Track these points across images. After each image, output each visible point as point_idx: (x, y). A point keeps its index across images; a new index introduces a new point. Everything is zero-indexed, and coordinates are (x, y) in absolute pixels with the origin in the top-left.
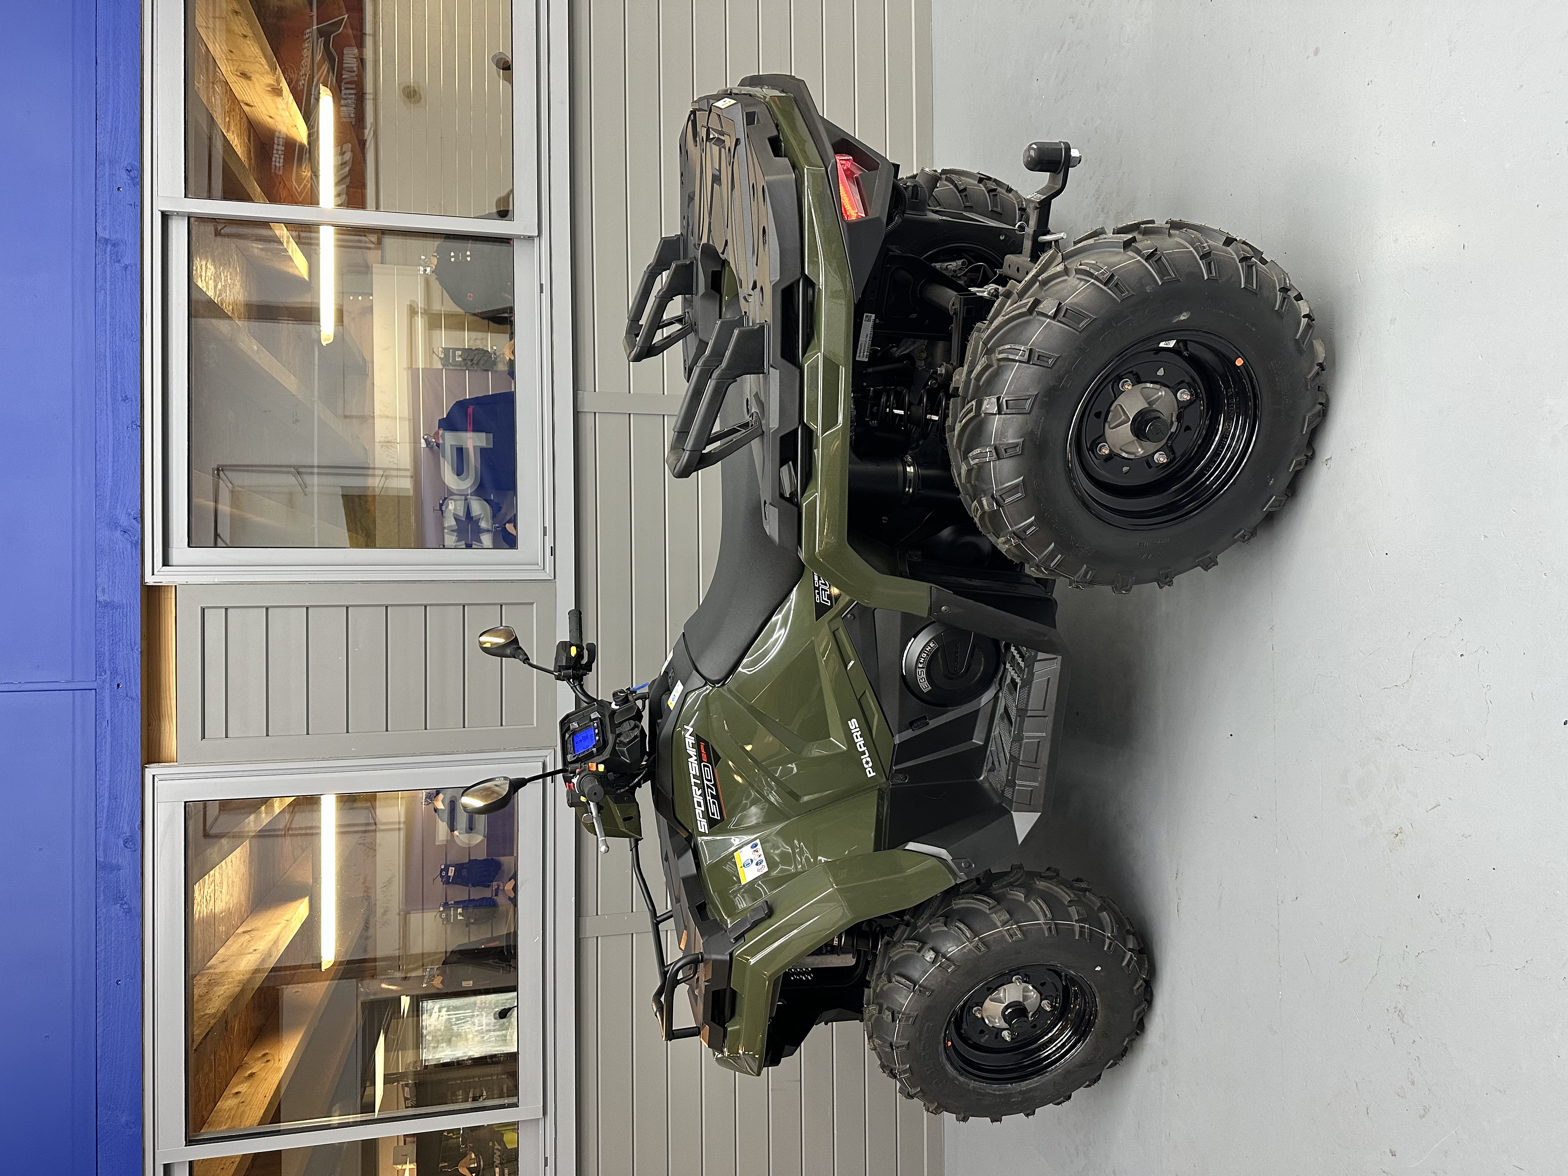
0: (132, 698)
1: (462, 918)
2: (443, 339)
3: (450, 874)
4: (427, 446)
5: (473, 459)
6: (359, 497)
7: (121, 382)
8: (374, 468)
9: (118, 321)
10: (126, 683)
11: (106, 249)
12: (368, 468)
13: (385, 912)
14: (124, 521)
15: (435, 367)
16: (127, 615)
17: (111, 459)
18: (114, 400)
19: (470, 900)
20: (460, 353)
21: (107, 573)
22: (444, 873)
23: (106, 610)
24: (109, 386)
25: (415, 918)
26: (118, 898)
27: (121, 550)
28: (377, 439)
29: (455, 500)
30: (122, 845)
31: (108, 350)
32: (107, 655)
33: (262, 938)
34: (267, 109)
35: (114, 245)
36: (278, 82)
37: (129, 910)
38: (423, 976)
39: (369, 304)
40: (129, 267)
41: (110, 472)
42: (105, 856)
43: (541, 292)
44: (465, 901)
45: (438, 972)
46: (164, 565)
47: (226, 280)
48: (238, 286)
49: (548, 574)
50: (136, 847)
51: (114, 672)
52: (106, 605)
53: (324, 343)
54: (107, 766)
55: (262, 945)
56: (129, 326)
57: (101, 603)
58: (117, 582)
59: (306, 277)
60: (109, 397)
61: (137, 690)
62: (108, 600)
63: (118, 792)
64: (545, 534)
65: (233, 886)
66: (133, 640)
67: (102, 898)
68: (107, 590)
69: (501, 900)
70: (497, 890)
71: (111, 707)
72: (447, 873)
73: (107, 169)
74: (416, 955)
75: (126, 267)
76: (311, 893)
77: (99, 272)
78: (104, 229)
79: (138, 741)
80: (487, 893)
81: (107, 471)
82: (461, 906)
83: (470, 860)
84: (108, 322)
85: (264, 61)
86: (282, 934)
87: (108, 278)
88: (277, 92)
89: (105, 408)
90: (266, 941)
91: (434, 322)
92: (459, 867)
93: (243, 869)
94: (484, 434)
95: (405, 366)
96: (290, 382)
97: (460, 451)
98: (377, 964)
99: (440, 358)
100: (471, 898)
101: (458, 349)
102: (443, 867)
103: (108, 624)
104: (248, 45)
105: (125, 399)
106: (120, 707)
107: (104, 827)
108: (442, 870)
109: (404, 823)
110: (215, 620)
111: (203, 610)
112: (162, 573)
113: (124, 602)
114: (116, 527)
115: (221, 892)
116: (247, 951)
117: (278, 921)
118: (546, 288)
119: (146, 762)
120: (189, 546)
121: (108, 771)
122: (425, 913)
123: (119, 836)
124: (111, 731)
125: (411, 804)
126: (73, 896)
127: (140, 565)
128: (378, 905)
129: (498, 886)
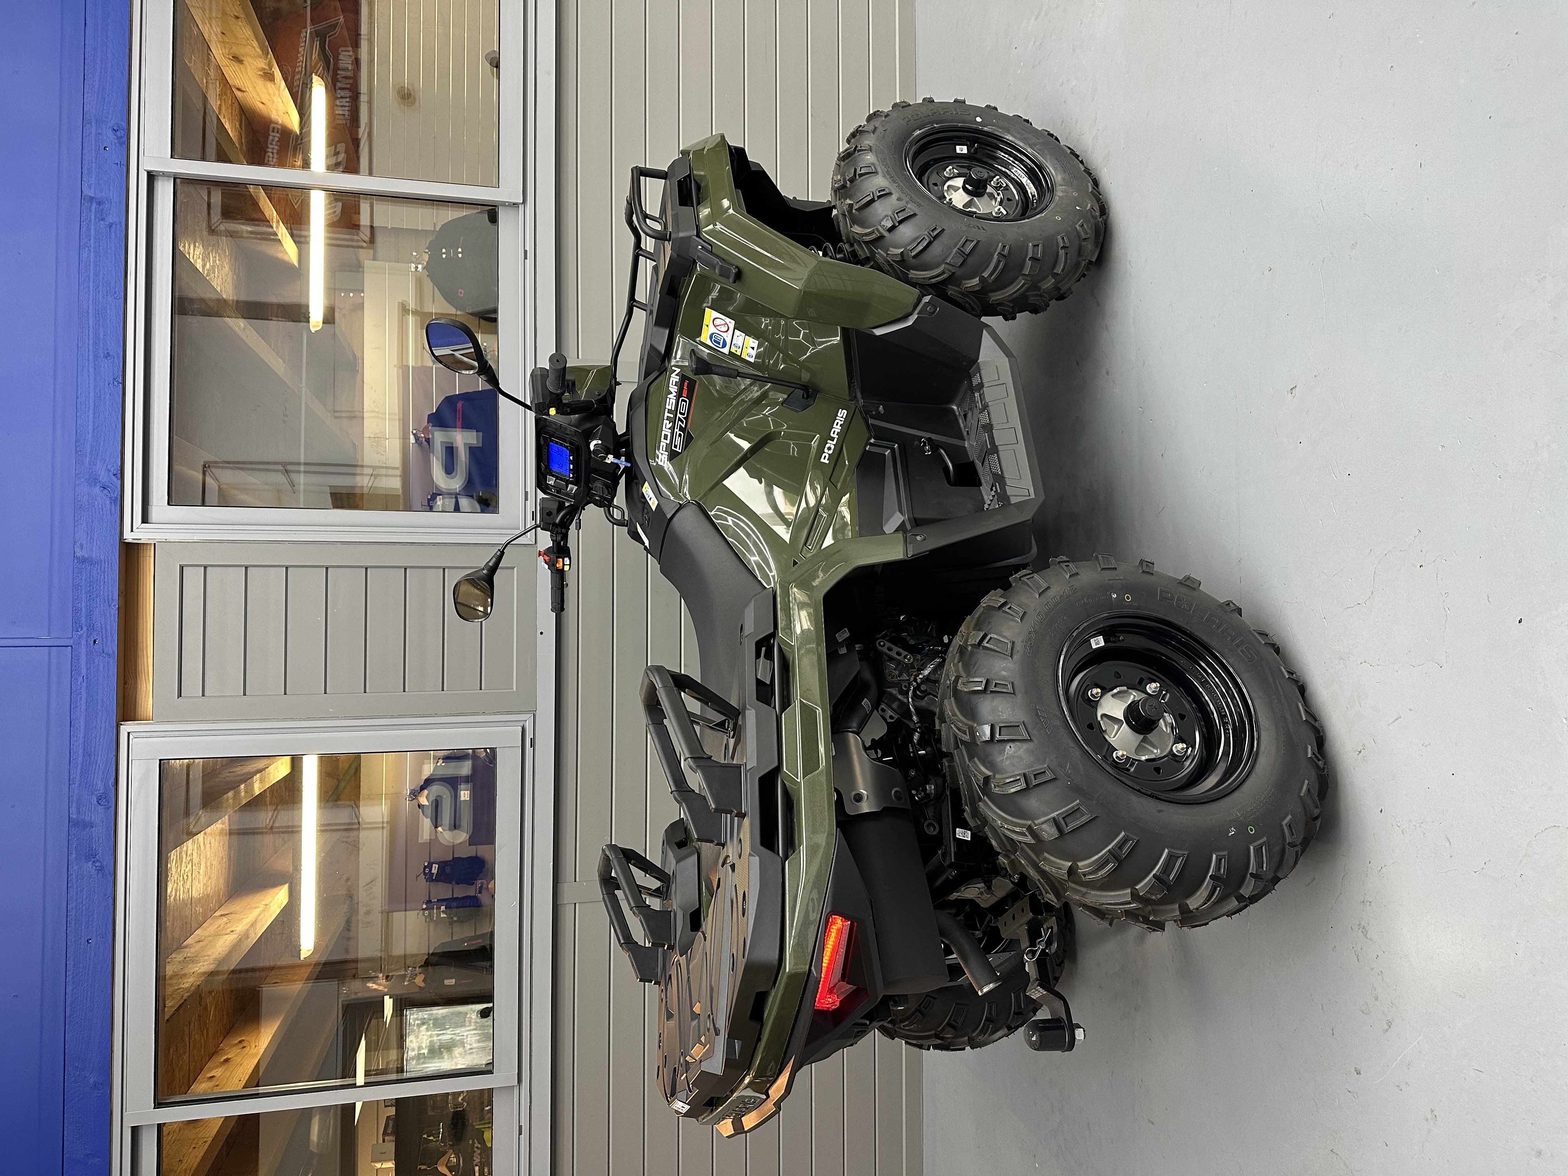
0: (109, 655)
1: (445, 916)
4: (416, 442)
5: (463, 456)
6: (348, 494)
7: (103, 339)
8: (362, 466)
9: (101, 278)
10: (102, 639)
11: (91, 207)
12: (356, 466)
13: (368, 913)
14: (103, 477)
15: (425, 364)
16: (105, 571)
17: (91, 416)
18: (96, 357)
19: (453, 899)
21: (85, 529)
22: (427, 871)
23: (84, 566)
24: (91, 343)
25: (398, 917)
26: (91, 856)
27: (100, 506)
28: (366, 434)
29: (444, 499)
30: (96, 802)
31: (91, 307)
32: (84, 611)
33: (240, 920)
34: (258, 95)
35: (99, 203)
36: (270, 66)
37: (102, 867)
38: (405, 976)
39: (361, 301)
40: (114, 226)
41: (91, 427)
42: (78, 812)
43: (526, 258)
44: (448, 899)
45: (421, 970)
46: (143, 522)
47: (214, 261)
48: (227, 269)
50: (110, 805)
52: (83, 560)
53: (313, 330)
54: (82, 723)
55: (240, 928)
56: (113, 284)
57: (78, 558)
58: (95, 539)
59: (296, 263)
60: (91, 353)
61: (113, 646)
62: (86, 556)
63: (93, 749)
64: (526, 499)
65: (211, 868)
66: (110, 596)
67: (74, 856)
68: (85, 546)
69: (483, 899)
70: (481, 888)
71: (87, 664)
72: (431, 870)
73: (93, 131)
74: (400, 956)
75: (110, 226)
76: (292, 879)
77: (84, 229)
78: (90, 186)
79: (113, 699)
80: (471, 891)
81: (88, 426)
82: (445, 903)
83: (453, 858)
84: (92, 279)
85: (255, 44)
86: (261, 917)
87: (92, 236)
88: (269, 77)
89: (87, 363)
90: (244, 923)
92: (443, 865)
93: (222, 853)
94: (473, 432)
95: (395, 362)
96: (278, 365)
97: (450, 451)
98: (359, 964)
100: (455, 896)
102: (426, 864)
103: (86, 580)
104: (240, 26)
105: (108, 356)
106: (96, 663)
107: (77, 783)
108: (425, 867)
109: (387, 822)
110: (194, 578)
111: (182, 568)
112: (140, 530)
113: (102, 558)
114: (96, 483)
115: (199, 872)
116: (223, 932)
117: (257, 905)
118: (530, 255)
119: (122, 718)
120: (169, 504)
121: (82, 727)
122: (407, 912)
123: (93, 793)
124: (87, 687)
125: (395, 798)
126: (45, 853)
127: (118, 521)
128: (360, 904)
129: (482, 884)
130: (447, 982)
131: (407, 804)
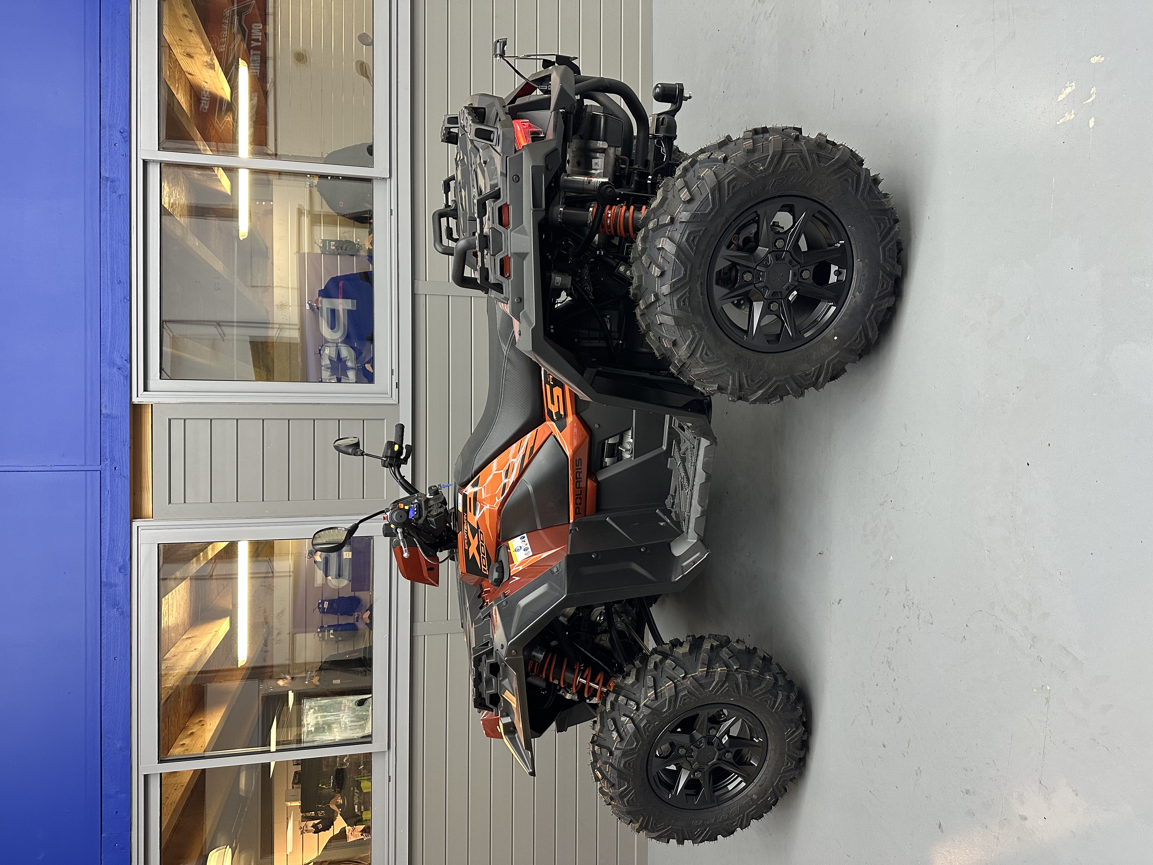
0: (124, 477)
1: (333, 636)
2: (322, 233)
3: (325, 606)
5: (342, 317)
6: (262, 343)
7: (117, 272)
8: (273, 323)
9: (114, 231)
10: (120, 467)
11: (107, 184)
12: (269, 323)
13: (279, 634)
14: (119, 361)
15: (316, 252)
16: (121, 423)
17: (110, 322)
18: (112, 283)
19: (338, 625)
20: (334, 243)
21: (108, 396)
22: (321, 606)
23: (107, 420)
24: (109, 275)
25: (300, 637)
26: (115, 605)
27: (117, 381)
28: (275, 304)
29: (329, 347)
30: (118, 571)
31: (108, 250)
32: (108, 448)
33: (199, 642)
34: (203, 77)
35: (112, 182)
36: (212, 60)
37: (123, 613)
38: (306, 677)
39: (271, 208)
40: (122, 196)
41: (110, 330)
42: (107, 578)
43: (391, 214)
44: (335, 625)
45: (316, 674)
46: (144, 391)
47: (176, 196)
49: (394, 401)
50: (127, 572)
51: (113, 459)
52: (108, 416)
53: (241, 238)
54: (108, 520)
55: (200, 646)
56: (122, 235)
57: (104, 414)
58: (114, 402)
59: (229, 193)
60: (109, 281)
61: (127, 472)
62: (109, 413)
63: (115, 537)
64: (392, 374)
65: (180, 607)
66: (125, 439)
67: (105, 605)
68: (108, 407)
69: (361, 625)
70: (358, 618)
71: (110, 482)
72: (323, 606)
73: (107, 132)
74: (302, 664)
75: (120, 196)
76: (232, 614)
77: (102, 199)
78: (106, 171)
79: (128, 504)
80: (350, 620)
81: (108, 329)
82: (333, 628)
83: (339, 597)
84: (108, 232)
85: (203, 46)
86: (212, 641)
87: (108, 204)
88: (211, 66)
89: (107, 288)
90: (203, 644)
91: (315, 219)
92: (331, 602)
93: (186, 597)
94: (350, 300)
95: (295, 251)
96: (219, 266)
97: (333, 312)
98: (274, 669)
99: (320, 247)
100: (339, 623)
101: (333, 241)
102: (320, 601)
103: (109, 429)
104: (192, 36)
105: (120, 282)
106: (117, 482)
107: (106, 559)
108: (319, 604)
109: (293, 572)
110: (177, 427)
111: (170, 420)
112: (142, 396)
113: (119, 414)
114: (114, 366)
116: (190, 650)
117: (210, 632)
118: (394, 213)
119: (133, 518)
120: (160, 378)
121: (109, 523)
122: (308, 634)
123: (116, 566)
124: (111, 497)
125: (298, 558)
126: (86, 603)
127: (129, 391)
128: (274, 628)
129: (359, 615)
130: (334, 682)
131: (306, 560)
